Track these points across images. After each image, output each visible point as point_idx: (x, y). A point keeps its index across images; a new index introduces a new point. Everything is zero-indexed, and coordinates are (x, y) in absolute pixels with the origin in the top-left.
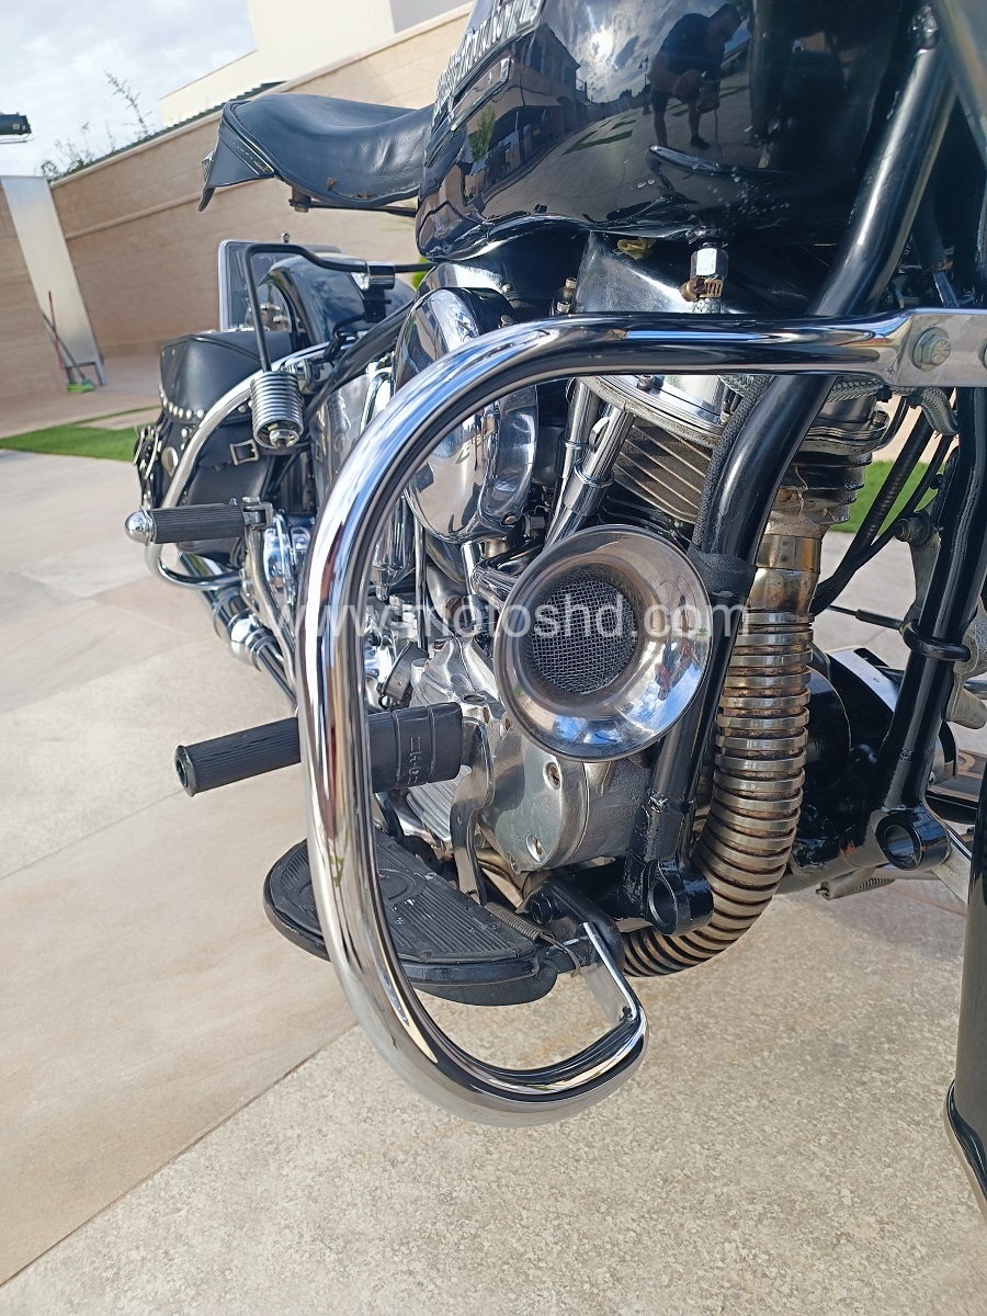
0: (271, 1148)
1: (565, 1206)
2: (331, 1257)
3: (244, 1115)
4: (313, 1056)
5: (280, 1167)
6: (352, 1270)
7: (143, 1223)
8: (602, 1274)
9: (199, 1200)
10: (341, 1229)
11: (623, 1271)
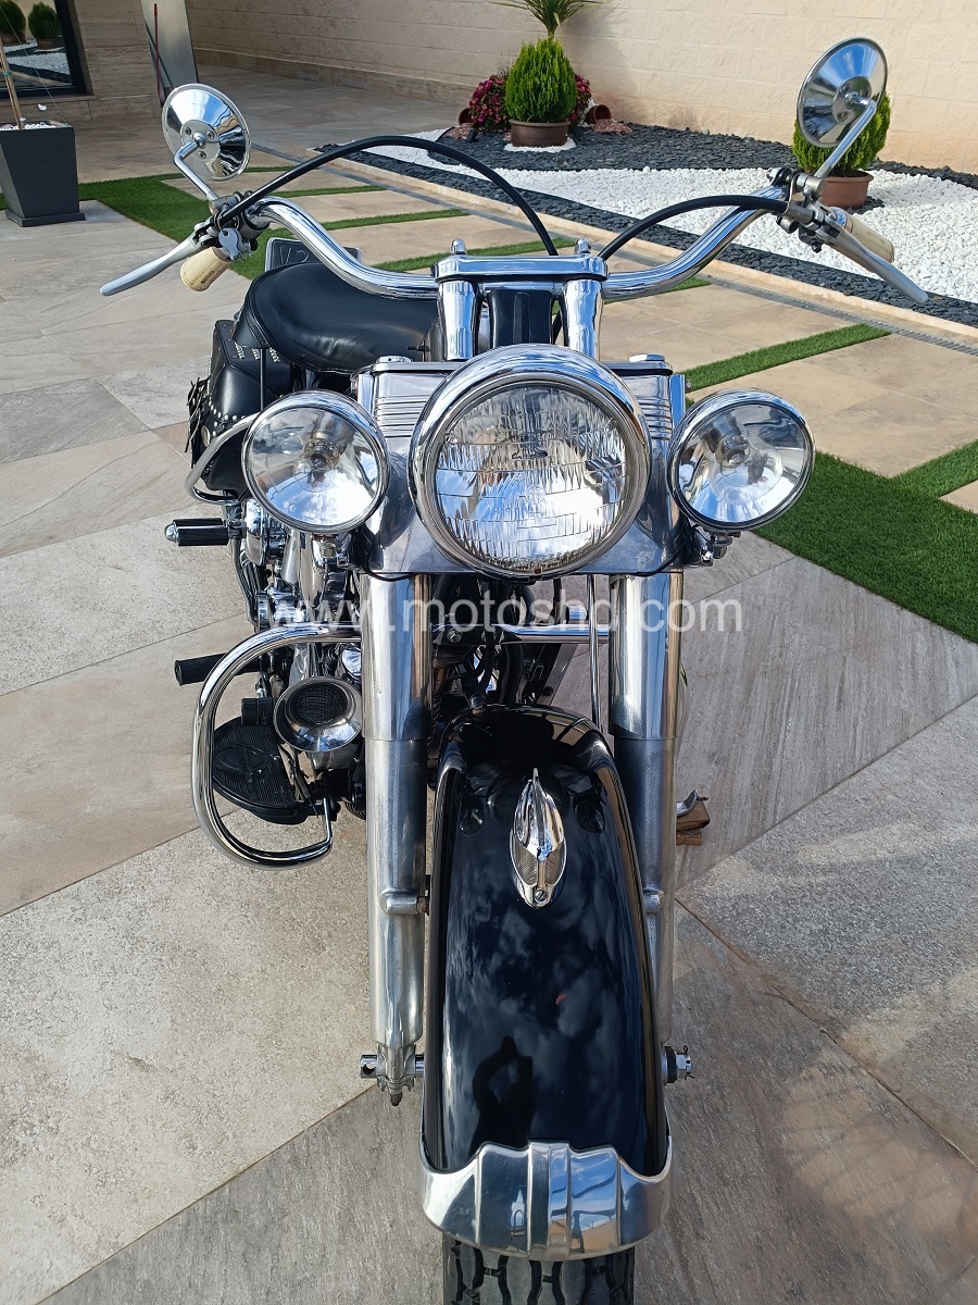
0: (199, 853)
1: (321, 905)
2: (214, 903)
3: (190, 835)
4: (229, 814)
5: (201, 862)
6: (222, 910)
7: (135, 873)
8: (325, 933)
9: (161, 868)
10: (222, 893)
11: (334, 934)
